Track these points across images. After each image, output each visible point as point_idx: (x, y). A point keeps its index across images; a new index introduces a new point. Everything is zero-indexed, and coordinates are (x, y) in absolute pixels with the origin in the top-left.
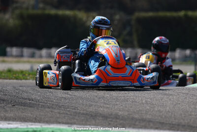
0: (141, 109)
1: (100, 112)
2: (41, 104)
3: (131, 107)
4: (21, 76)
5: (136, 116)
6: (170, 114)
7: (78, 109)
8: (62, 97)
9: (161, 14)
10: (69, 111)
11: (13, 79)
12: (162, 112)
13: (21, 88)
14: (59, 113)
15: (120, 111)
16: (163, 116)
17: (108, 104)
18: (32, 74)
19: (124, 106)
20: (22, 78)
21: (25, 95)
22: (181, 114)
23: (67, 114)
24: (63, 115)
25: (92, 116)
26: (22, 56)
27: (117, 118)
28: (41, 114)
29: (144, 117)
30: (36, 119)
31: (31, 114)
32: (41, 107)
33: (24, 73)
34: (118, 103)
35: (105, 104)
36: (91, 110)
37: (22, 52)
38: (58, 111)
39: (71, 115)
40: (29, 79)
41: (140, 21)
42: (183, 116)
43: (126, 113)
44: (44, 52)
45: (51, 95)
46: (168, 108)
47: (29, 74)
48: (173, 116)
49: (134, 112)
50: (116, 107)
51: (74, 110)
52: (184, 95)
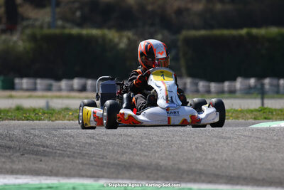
0: (189, 156)
1: (136, 161)
2: (58, 152)
3: (177, 155)
4: (33, 115)
5: (184, 166)
6: (228, 163)
7: (107, 158)
8: (86, 143)
9: (217, 32)
10: (95, 161)
11: (23, 120)
12: (217, 160)
13: (32, 132)
14: (82, 164)
15: (162, 159)
16: (219, 166)
17: (146, 151)
18: (47, 113)
19: (167, 153)
20: (34, 118)
21: (37, 140)
22: (242, 164)
23: (93, 165)
24: (88, 166)
25: (125, 167)
26: (35, 89)
27: (157, 170)
28: (59, 165)
29: (194, 168)
30: (51, 172)
31: (46, 165)
32: (59, 156)
33: (37, 112)
34: (159, 150)
35: (142, 150)
36: (124, 159)
37: (35, 84)
38: (81, 160)
39: (98, 166)
40: (44, 120)
41: (188, 41)
42: (245, 165)
43: (171, 163)
44: (64, 83)
45: (72, 140)
46: (225, 156)
47: (44, 113)
48: (231, 165)
49: (180, 161)
50: (157, 155)
51: (101, 160)
52: (247, 138)
